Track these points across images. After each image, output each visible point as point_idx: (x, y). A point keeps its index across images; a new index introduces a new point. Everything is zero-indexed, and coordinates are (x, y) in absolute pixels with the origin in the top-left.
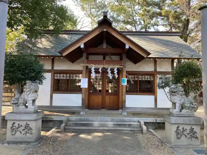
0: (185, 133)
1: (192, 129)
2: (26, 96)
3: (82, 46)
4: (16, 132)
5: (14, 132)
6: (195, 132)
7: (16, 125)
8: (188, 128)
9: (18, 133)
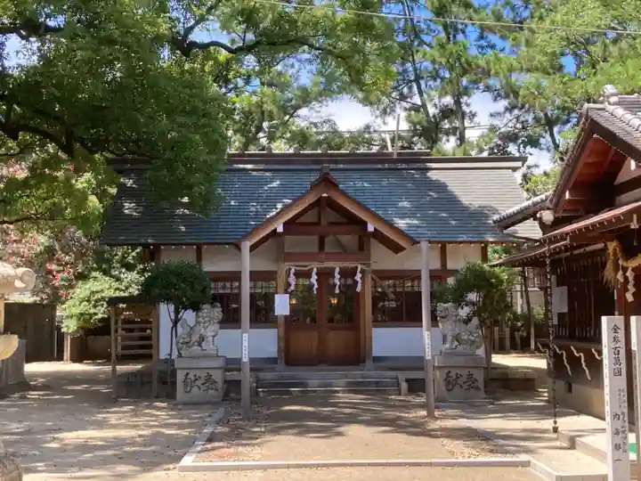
0: (460, 382)
1: (470, 376)
2: (203, 330)
3: (280, 229)
4: (192, 387)
5: (189, 388)
6: (476, 380)
7: (191, 376)
8: (465, 373)
9: (195, 390)
